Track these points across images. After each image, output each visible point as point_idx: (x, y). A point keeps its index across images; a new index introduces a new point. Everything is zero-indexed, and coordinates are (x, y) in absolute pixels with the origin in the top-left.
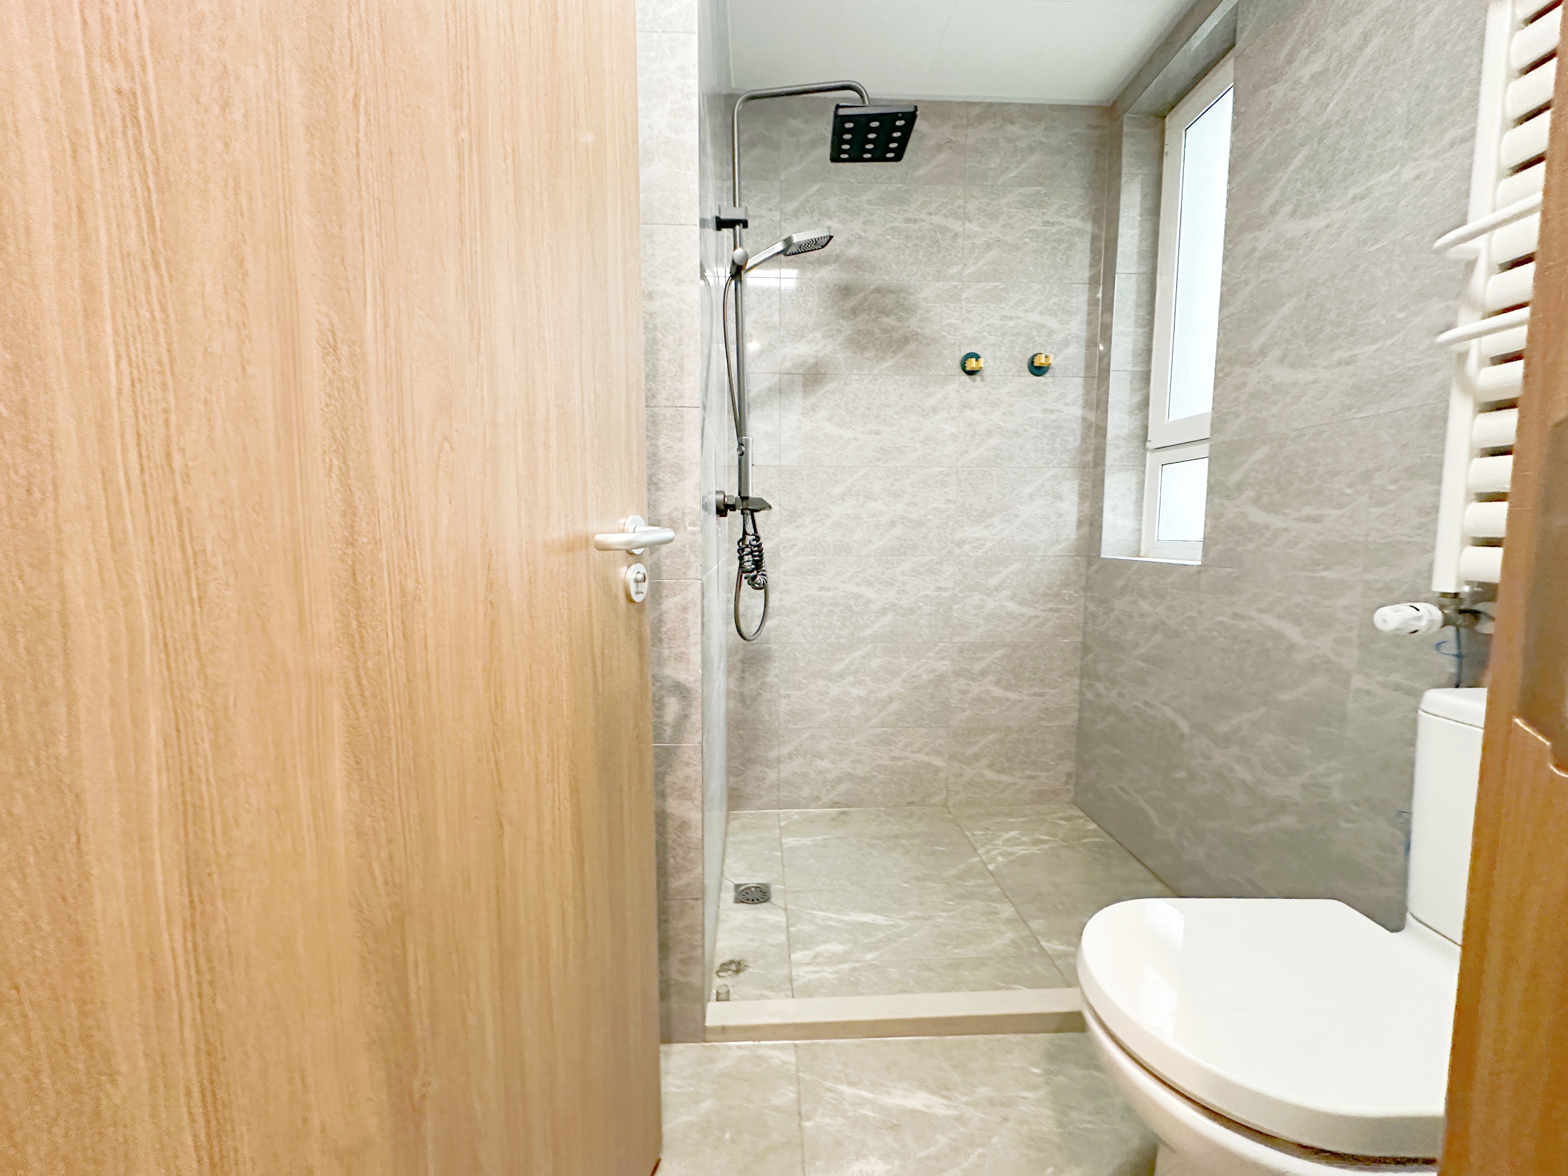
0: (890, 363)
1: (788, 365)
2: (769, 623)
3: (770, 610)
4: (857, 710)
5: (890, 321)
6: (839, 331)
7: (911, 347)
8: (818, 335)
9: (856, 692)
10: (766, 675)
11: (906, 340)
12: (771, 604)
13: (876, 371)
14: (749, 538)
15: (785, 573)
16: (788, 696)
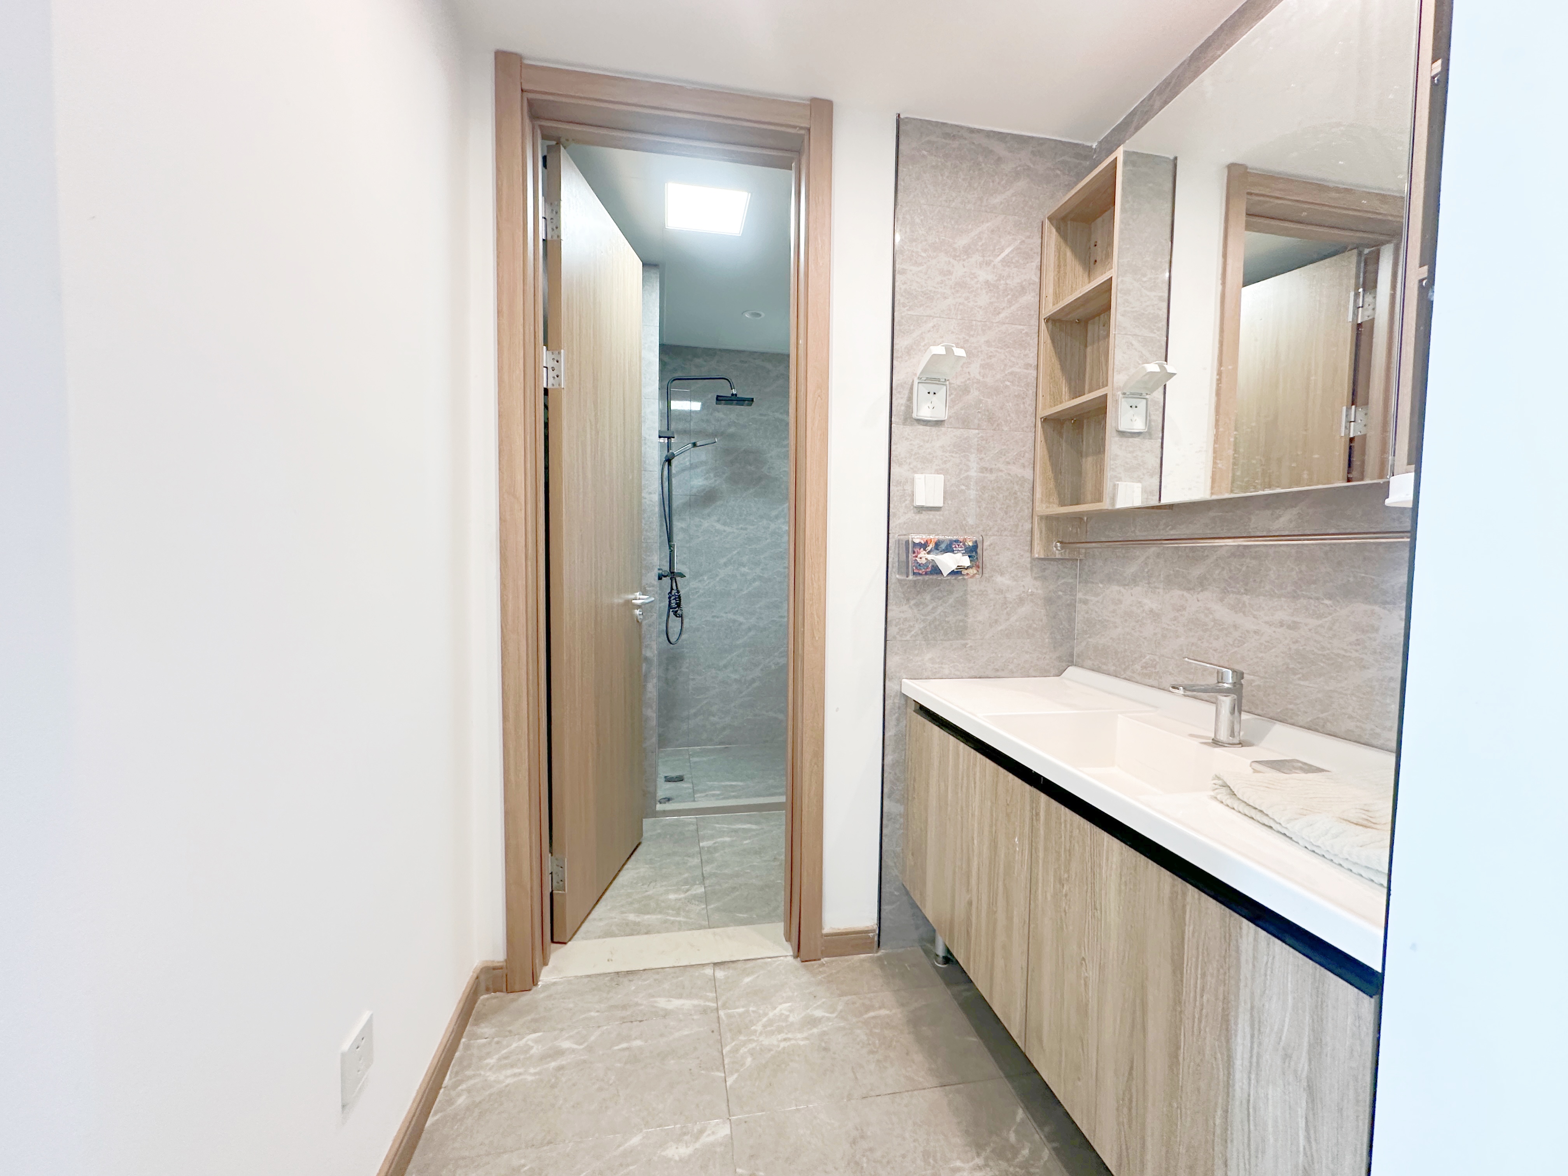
0: (752, 491)
1: (694, 491)
2: (683, 636)
3: (684, 629)
4: (735, 687)
5: (752, 468)
6: (724, 473)
7: (763, 483)
8: (712, 475)
9: (734, 676)
10: (681, 667)
11: (760, 479)
12: (684, 626)
13: (744, 495)
14: (674, 592)
15: (692, 608)
16: (693, 679)
